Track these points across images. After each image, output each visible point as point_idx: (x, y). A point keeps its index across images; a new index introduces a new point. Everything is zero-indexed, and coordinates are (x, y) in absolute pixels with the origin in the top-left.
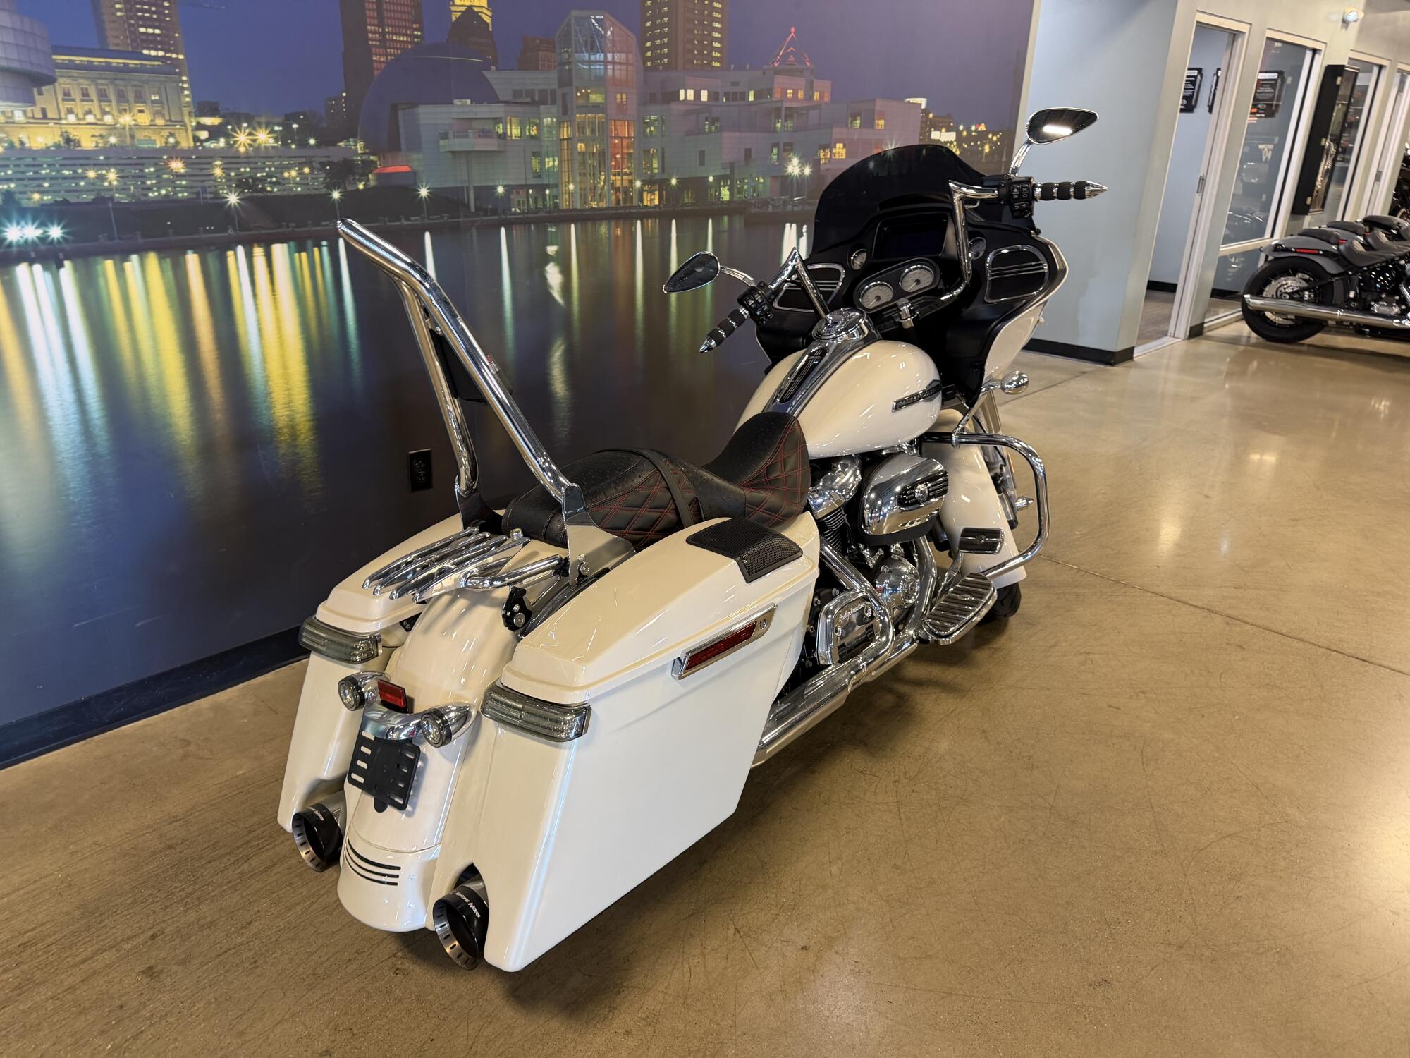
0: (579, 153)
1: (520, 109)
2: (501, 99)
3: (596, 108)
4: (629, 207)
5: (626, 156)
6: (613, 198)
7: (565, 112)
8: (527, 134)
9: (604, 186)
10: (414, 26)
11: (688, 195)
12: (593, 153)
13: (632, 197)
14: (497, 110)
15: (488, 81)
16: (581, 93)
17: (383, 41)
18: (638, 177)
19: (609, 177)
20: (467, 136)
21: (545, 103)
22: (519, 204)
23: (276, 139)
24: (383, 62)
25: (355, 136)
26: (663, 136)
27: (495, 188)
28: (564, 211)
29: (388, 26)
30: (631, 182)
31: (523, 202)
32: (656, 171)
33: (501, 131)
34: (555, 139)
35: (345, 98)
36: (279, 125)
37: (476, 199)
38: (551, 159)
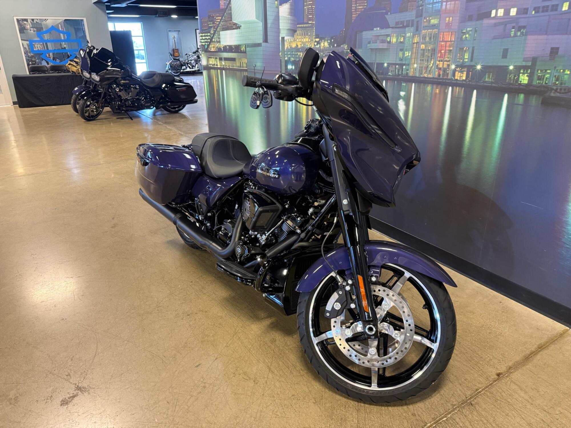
0: (421, 49)
1: (397, 30)
2: (391, 26)
3: (434, 26)
4: (446, 79)
5: (447, 51)
6: (437, 73)
7: (417, 30)
8: (399, 41)
9: (432, 66)
10: (365, 2)
11: (489, 77)
12: (429, 50)
13: (448, 74)
14: (389, 31)
15: (387, 20)
16: (426, 20)
17: (356, 9)
18: (454, 62)
19: (436, 62)
20: (376, 43)
21: (408, 26)
22: (392, 72)
23: (328, 45)
24: (356, 17)
25: (345, 43)
26: (475, 40)
27: (383, 64)
28: (410, 77)
29: (358, 3)
30: (448, 65)
31: (394, 71)
32: (467, 60)
33: (389, 40)
34: (411, 43)
35: (344, 31)
36: (329, 40)
37: (377, 68)
38: (408, 52)
